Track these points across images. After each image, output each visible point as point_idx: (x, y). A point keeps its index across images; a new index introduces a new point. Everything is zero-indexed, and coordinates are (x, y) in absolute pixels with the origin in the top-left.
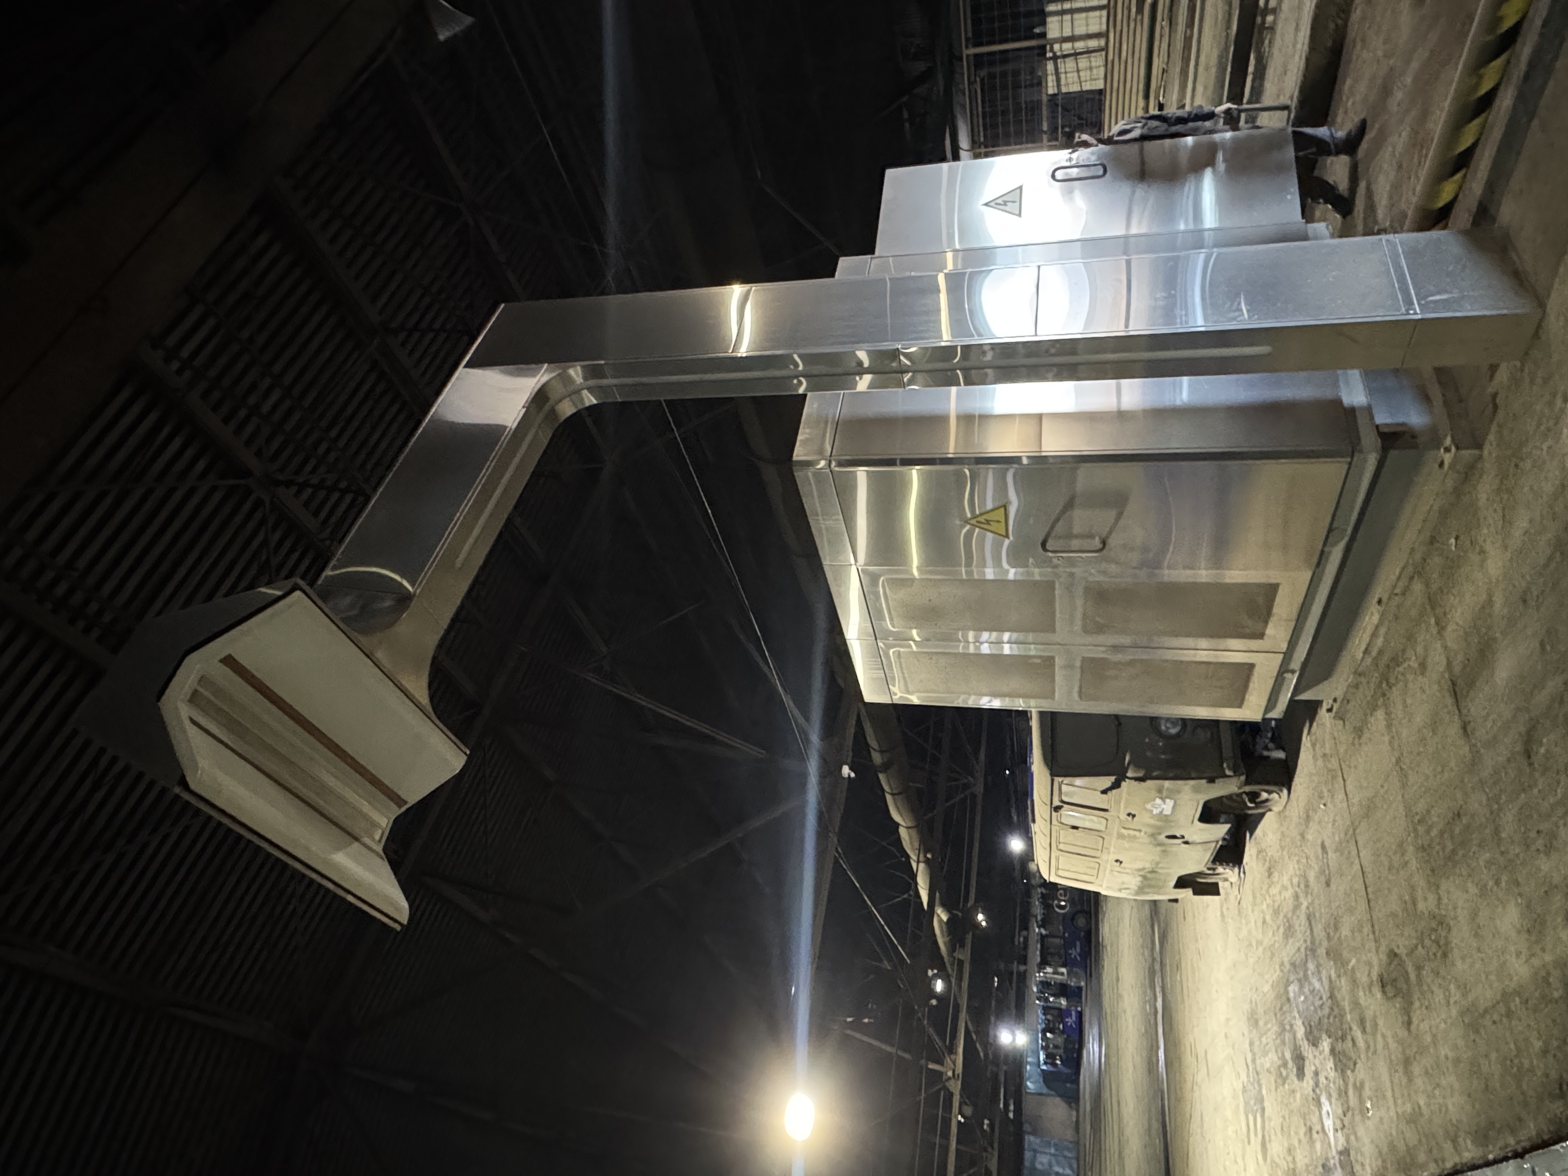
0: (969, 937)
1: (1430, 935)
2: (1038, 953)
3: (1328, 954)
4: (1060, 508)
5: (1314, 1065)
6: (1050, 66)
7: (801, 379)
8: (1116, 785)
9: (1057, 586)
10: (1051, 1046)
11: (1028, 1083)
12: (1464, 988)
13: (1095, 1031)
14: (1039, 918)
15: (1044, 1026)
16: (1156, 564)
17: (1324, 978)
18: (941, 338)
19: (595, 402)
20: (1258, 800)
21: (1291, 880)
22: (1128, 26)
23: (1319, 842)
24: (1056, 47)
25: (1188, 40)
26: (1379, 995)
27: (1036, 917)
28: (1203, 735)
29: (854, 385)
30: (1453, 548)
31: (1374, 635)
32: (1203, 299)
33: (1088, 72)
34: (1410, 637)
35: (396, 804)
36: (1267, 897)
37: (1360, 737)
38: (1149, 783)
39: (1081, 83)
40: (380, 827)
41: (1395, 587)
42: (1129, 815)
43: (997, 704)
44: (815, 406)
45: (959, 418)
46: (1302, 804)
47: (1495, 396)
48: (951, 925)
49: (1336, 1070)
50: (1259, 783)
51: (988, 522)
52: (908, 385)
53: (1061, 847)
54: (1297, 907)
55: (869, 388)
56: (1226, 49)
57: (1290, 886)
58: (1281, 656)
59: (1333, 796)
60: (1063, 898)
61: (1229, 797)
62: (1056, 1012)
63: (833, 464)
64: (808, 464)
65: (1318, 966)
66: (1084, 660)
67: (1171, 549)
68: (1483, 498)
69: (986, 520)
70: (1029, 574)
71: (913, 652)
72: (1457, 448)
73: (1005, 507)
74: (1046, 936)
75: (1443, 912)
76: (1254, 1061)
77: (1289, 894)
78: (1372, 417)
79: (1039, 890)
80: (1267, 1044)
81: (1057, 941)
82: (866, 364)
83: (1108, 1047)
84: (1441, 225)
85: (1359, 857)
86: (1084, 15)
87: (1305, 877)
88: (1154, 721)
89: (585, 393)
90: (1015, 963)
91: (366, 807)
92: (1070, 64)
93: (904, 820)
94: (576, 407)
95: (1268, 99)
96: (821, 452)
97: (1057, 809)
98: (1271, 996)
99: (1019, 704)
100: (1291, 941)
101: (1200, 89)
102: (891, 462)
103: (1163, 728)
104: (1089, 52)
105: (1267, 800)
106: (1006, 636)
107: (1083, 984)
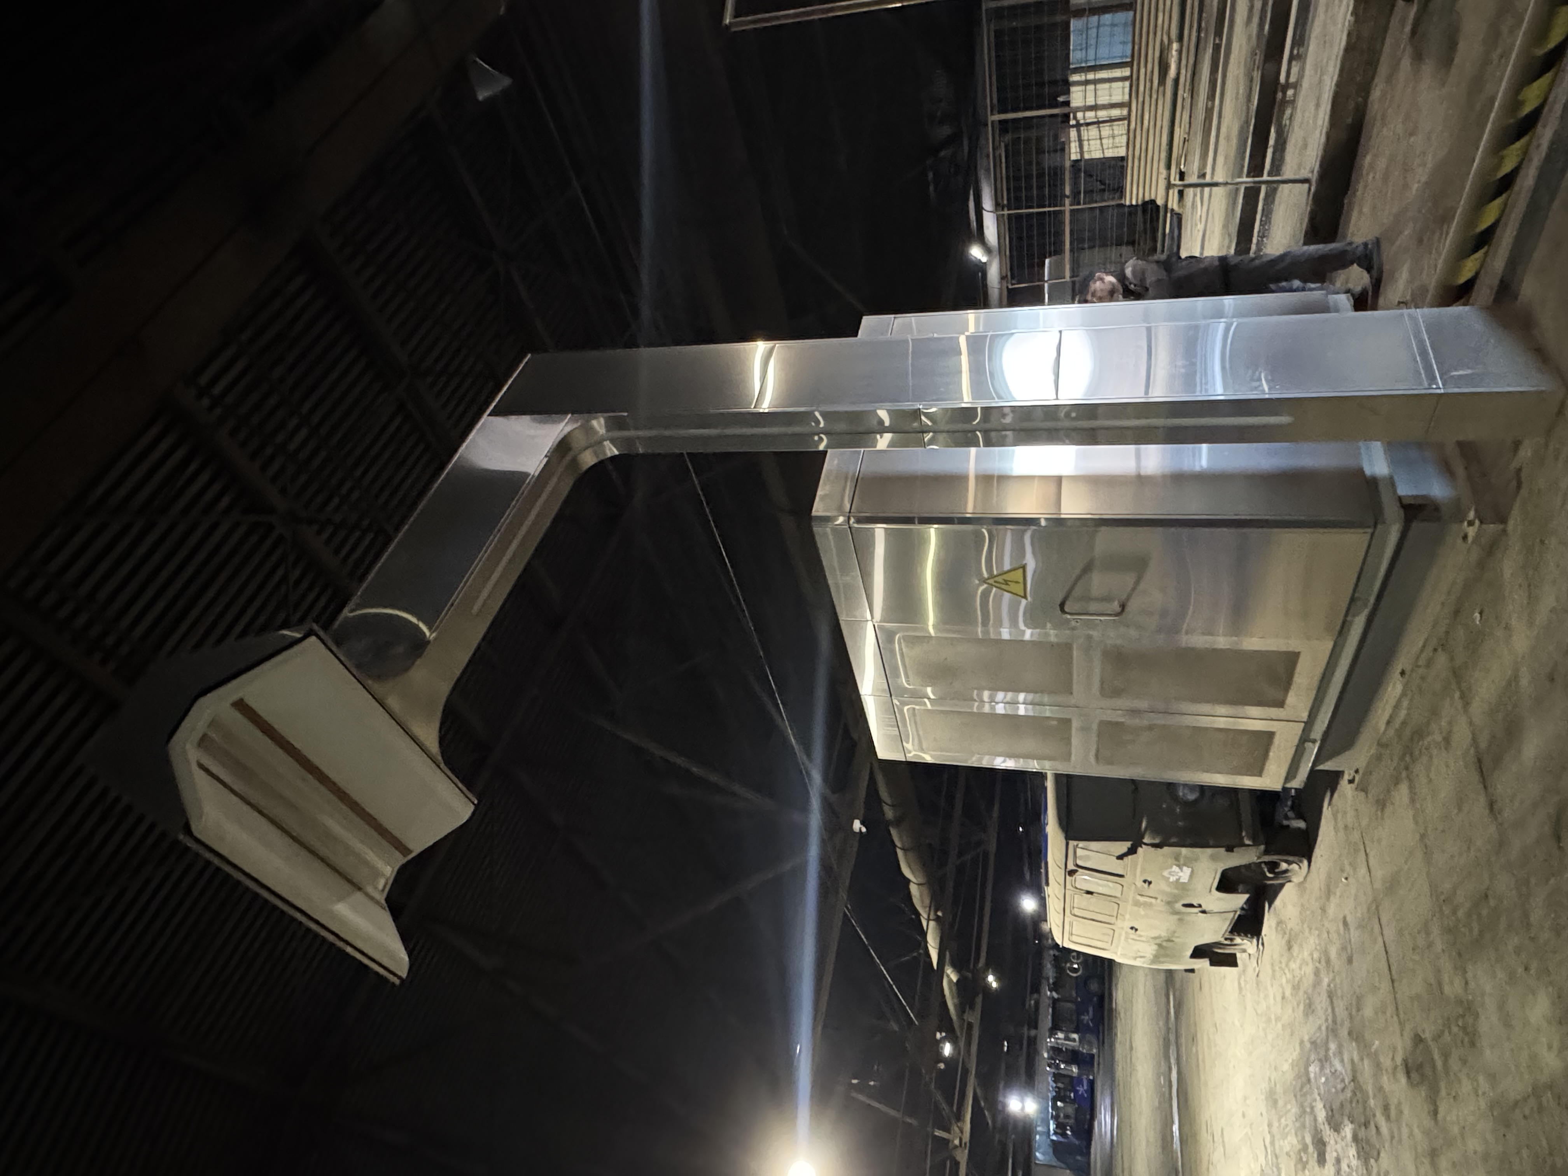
0: (979, 1000)
1: (1457, 1020)
2: (1050, 1017)
3: (1350, 1034)
4: (1077, 571)
5: (1336, 1151)
6: (1073, 133)
7: (822, 436)
8: (1132, 851)
9: (1075, 647)
10: (1062, 1115)
11: (1038, 1154)
12: (1493, 1078)
13: (1108, 1101)
14: (1051, 981)
15: (1054, 1094)
16: (1174, 630)
17: (1346, 1060)
18: (962, 399)
19: (616, 452)
20: (1277, 870)
21: (1311, 954)
22: (1151, 97)
23: (1341, 916)
24: (1080, 115)
25: (1209, 112)
26: (1403, 1080)
27: (1048, 979)
28: (1222, 802)
29: (874, 444)
30: (1478, 623)
31: (1397, 707)
32: (1223, 368)
33: (1111, 141)
34: (1435, 713)
35: (401, 852)
36: (1287, 971)
37: (1382, 810)
38: (1166, 849)
39: (1103, 150)
40: (383, 875)
41: (1418, 658)
42: (1145, 881)
43: (1010, 764)
44: (836, 462)
45: (977, 477)
46: (1323, 876)
47: (1519, 471)
48: (960, 986)
49: (1359, 1158)
50: (1279, 854)
51: (1006, 582)
52: (928, 445)
53: (1076, 911)
54: (1317, 983)
55: (888, 447)
56: (1247, 122)
57: (1310, 961)
58: (1303, 725)
59: (1355, 869)
60: (1075, 961)
61: (1248, 867)
62: (1067, 1080)
63: (852, 520)
64: (826, 519)
65: (1340, 1047)
66: (1102, 723)
67: (1190, 612)
68: (1507, 572)
69: (1005, 580)
70: (1047, 635)
71: (928, 710)
72: (1481, 522)
73: (1024, 567)
74: (1058, 1000)
75: (1470, 997)
76: (1272, 1143)
77: (1309, 970)
78: (1395, 491)
79: (1052, 952)
80: (1287, 1125)
81: (1070, 1005)
82: (887, 423)
83: (1120, 1121)
84: (1462, 301)
85: (1382, 935)
86: (1107, 85)
87: (1326, 953)
88: (1171, 786)
89: (607, 443)
90: (1026, 1028)
91: (371, 856)
92: (1093, 131)
93: (915, 877)
94: (597, 457)
95: (1288, 172)
96: (840, 509)
97: (1072, 873)
98: (1290, 1076)
99: (1033, 766)
100: (1311, 1018)
101: (1220, 160)
102: (909, 520)
103: (1181, 794)
104: (1111, 120)
105: (1286, 871)
106: (1021, 697)
107: (1095, 1051)
